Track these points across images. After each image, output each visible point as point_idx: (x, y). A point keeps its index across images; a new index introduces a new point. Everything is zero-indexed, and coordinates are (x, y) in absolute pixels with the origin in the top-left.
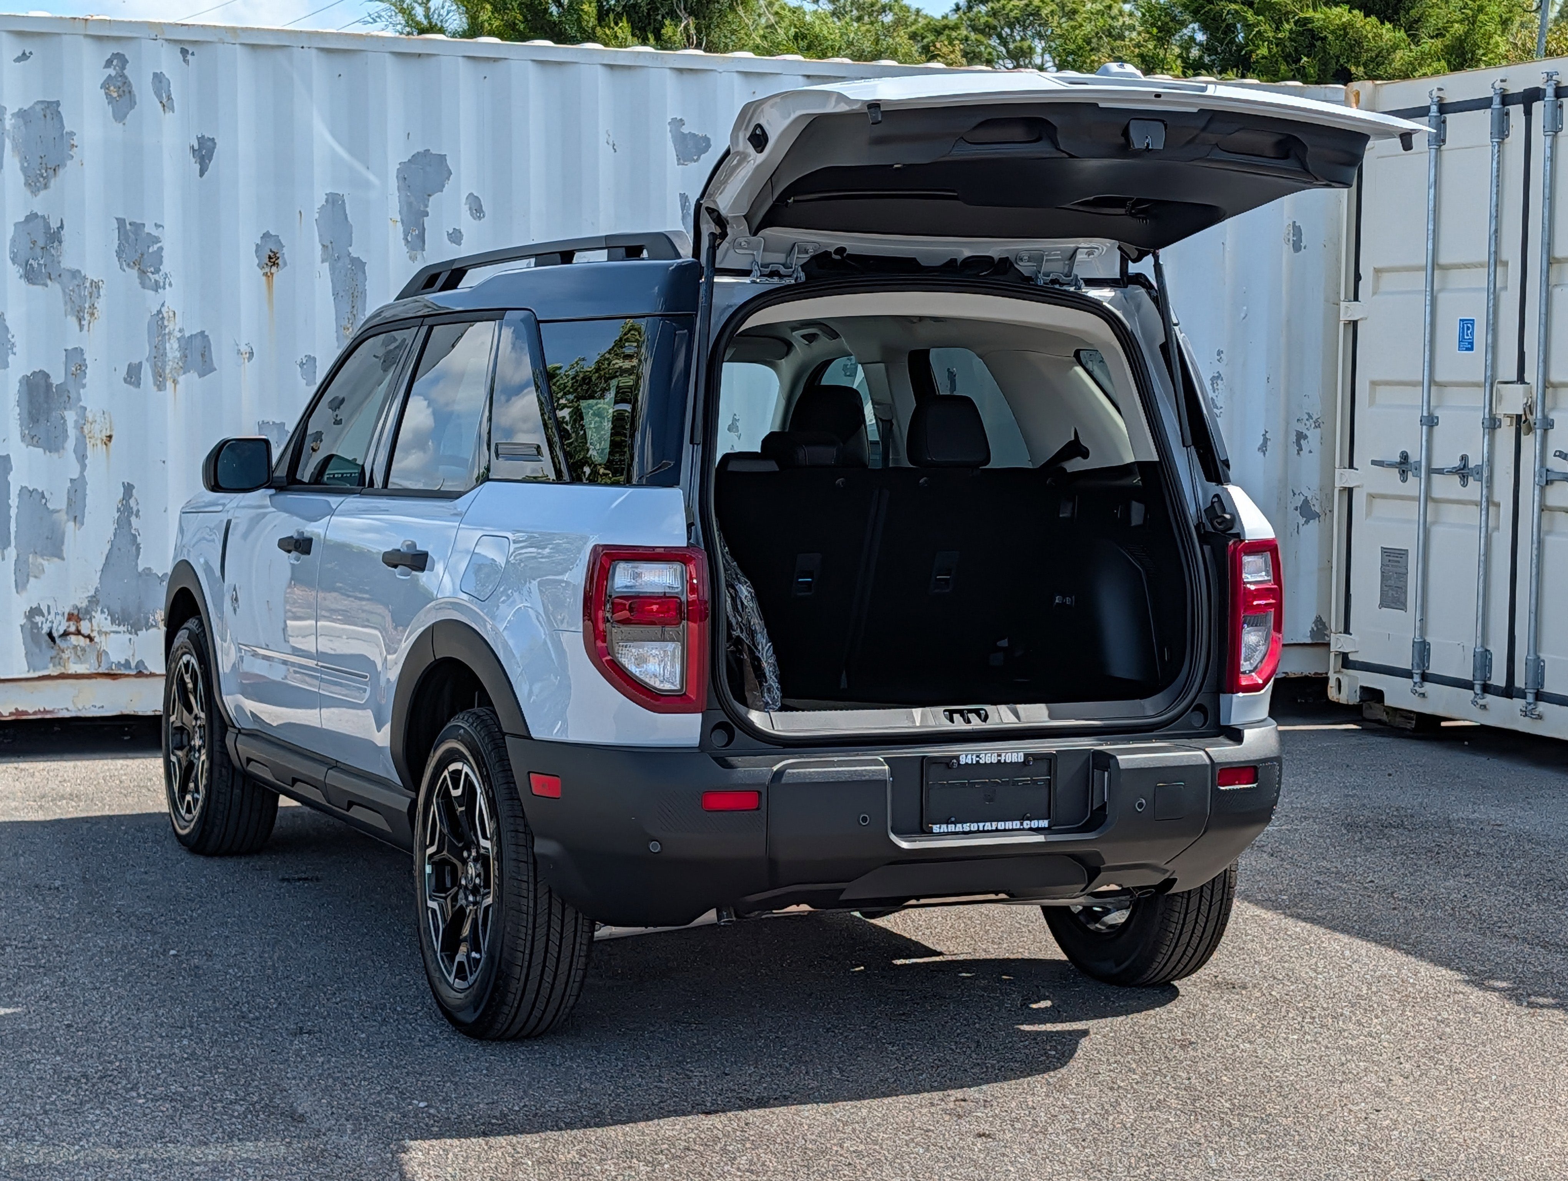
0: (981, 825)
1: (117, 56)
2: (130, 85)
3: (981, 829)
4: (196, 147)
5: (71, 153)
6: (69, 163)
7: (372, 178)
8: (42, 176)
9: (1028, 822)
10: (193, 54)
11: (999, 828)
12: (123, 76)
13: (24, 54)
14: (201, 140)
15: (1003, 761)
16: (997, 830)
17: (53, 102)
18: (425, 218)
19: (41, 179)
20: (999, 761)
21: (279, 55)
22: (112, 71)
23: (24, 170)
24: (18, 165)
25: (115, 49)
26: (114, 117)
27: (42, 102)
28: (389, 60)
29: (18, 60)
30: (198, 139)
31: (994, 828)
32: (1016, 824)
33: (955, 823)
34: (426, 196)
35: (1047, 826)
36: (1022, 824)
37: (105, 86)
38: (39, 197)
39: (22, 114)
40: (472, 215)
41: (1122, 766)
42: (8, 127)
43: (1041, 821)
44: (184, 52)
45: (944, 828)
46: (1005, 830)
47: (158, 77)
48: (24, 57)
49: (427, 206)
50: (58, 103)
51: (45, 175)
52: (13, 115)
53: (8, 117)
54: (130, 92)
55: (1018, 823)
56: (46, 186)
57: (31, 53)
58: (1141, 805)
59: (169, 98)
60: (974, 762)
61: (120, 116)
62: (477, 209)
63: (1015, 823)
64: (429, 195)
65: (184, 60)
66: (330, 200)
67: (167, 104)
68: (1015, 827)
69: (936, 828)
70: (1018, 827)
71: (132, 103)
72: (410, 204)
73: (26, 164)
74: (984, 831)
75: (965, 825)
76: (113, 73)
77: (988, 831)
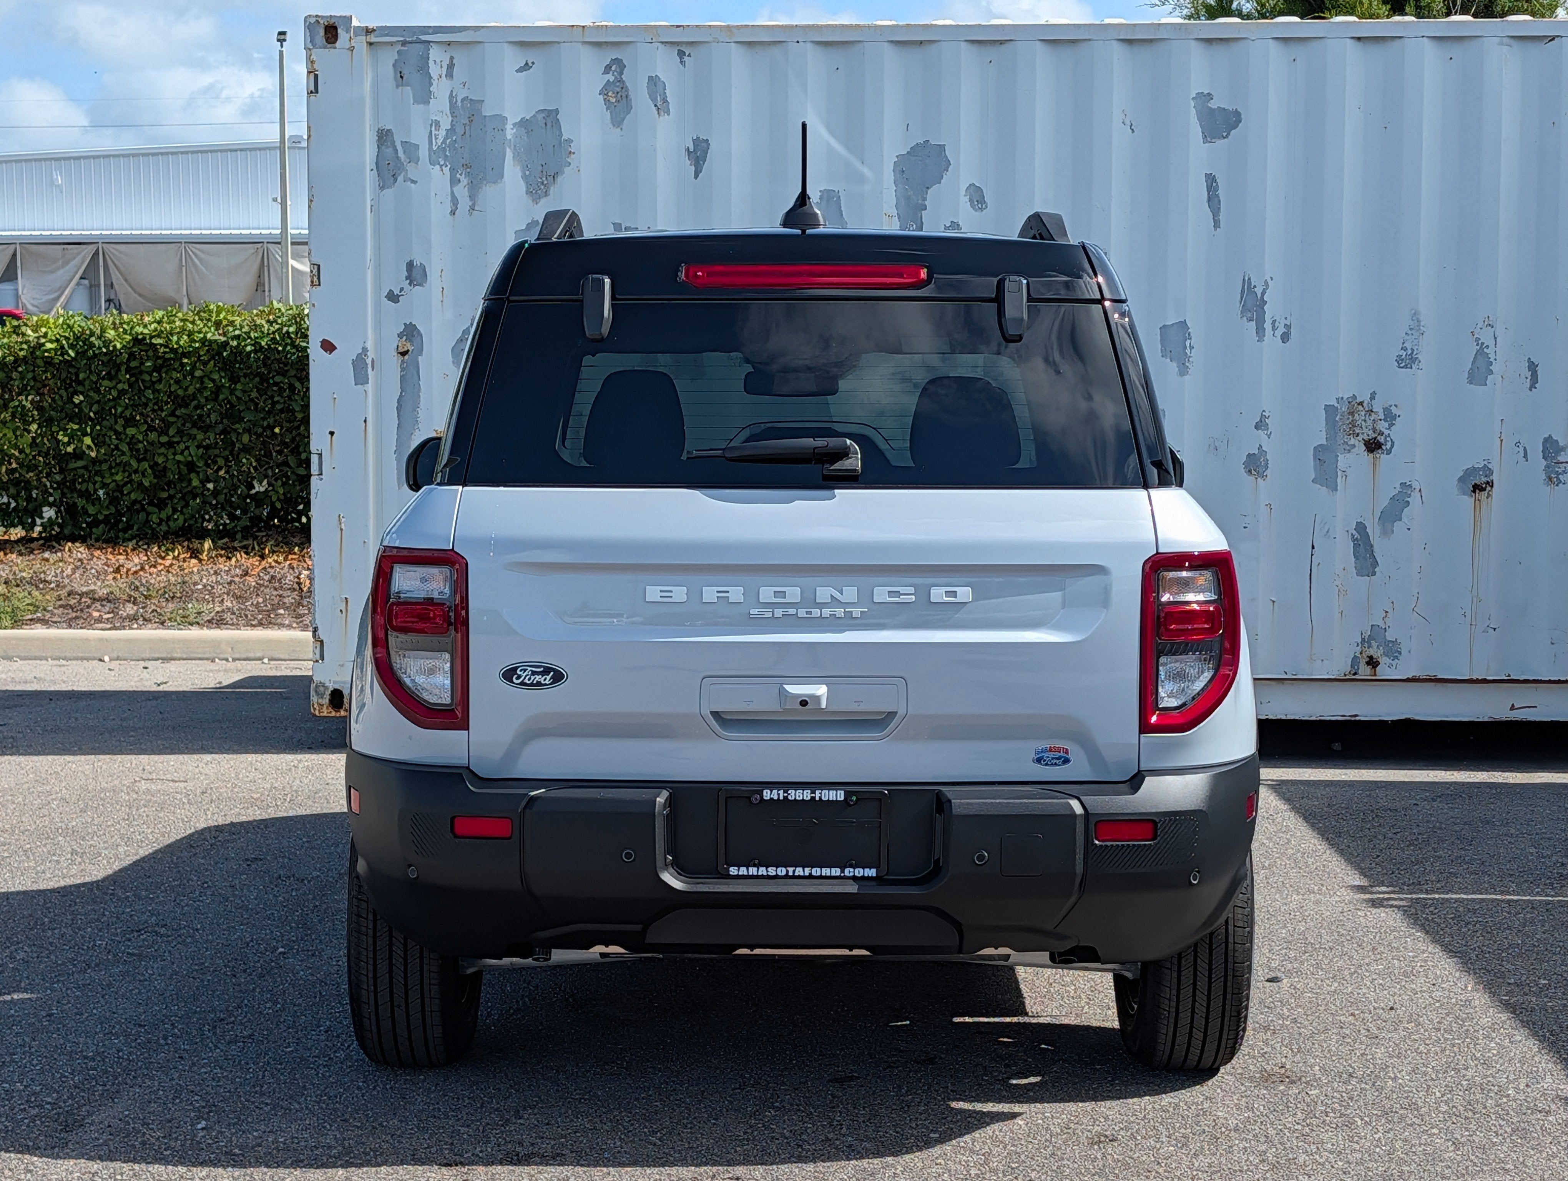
0: (791, 870)
1: (617, 61)
2: (627, 90)
3: (791, 874)
4: (691, 149)
5: (569, 160)
6: (566, 169)
7: (866, 171)
8: (542, 183)
9: (852, 870)
10: (689, 55)
11: (814, 874)
12: (621, 81)
13: (527, 64)
14: (697, 142)
15: (817, 799)
16: (811, 876)
17: (551, 110)
18: (923, 212)
19: (542, 187)
20: (813, 798)
21: (775, 51)
22: (610, 77)
23: (524, 177)
24: (520, 174)
25: (613, 54)
26: (612, 122)
27: (543, 111)
28: (888, 49)
29: (520, 70)
30: (694, 140)
31: (807, 874)
32: (836, 872)
33: (758, 866)
34: (924, 189)
35: (874, 875)
36: (843, 871)
37: (604, 92)
38: (539, 205)
39: (523, 124)
40: (972, 206)
41: (956, 811)
42: (509, 137)
43: (867, 870)
44: (681, 54)
45: (743, 871)
46: (821, 877)
47: (653, 81)
48: (526, 67)
49: (925, 199)
50: (557, 111)
51: (545, 182)
52: (514, 125)
53: (509, 127)
54: (627, 97)
55: (838, 870)
56: (546, 194)
57: (533, 63)
58: (981, 858)
59: (665, 101)
60: (781, 798)
61: (617, 122)
62: (978, 199)
63: (833, 870)
64: (928, 188)
65: (681, 62)
66: (825, 196)
67: (662, 107)
68: (833, 874)
69: (733, 871)
70: (838, 874)
71: (629, 108)
72: (908, 198)
73: (527, 173)
74: (794, 877)
75: (770, 869)
76: (612, 79)
77: (799, 877)
